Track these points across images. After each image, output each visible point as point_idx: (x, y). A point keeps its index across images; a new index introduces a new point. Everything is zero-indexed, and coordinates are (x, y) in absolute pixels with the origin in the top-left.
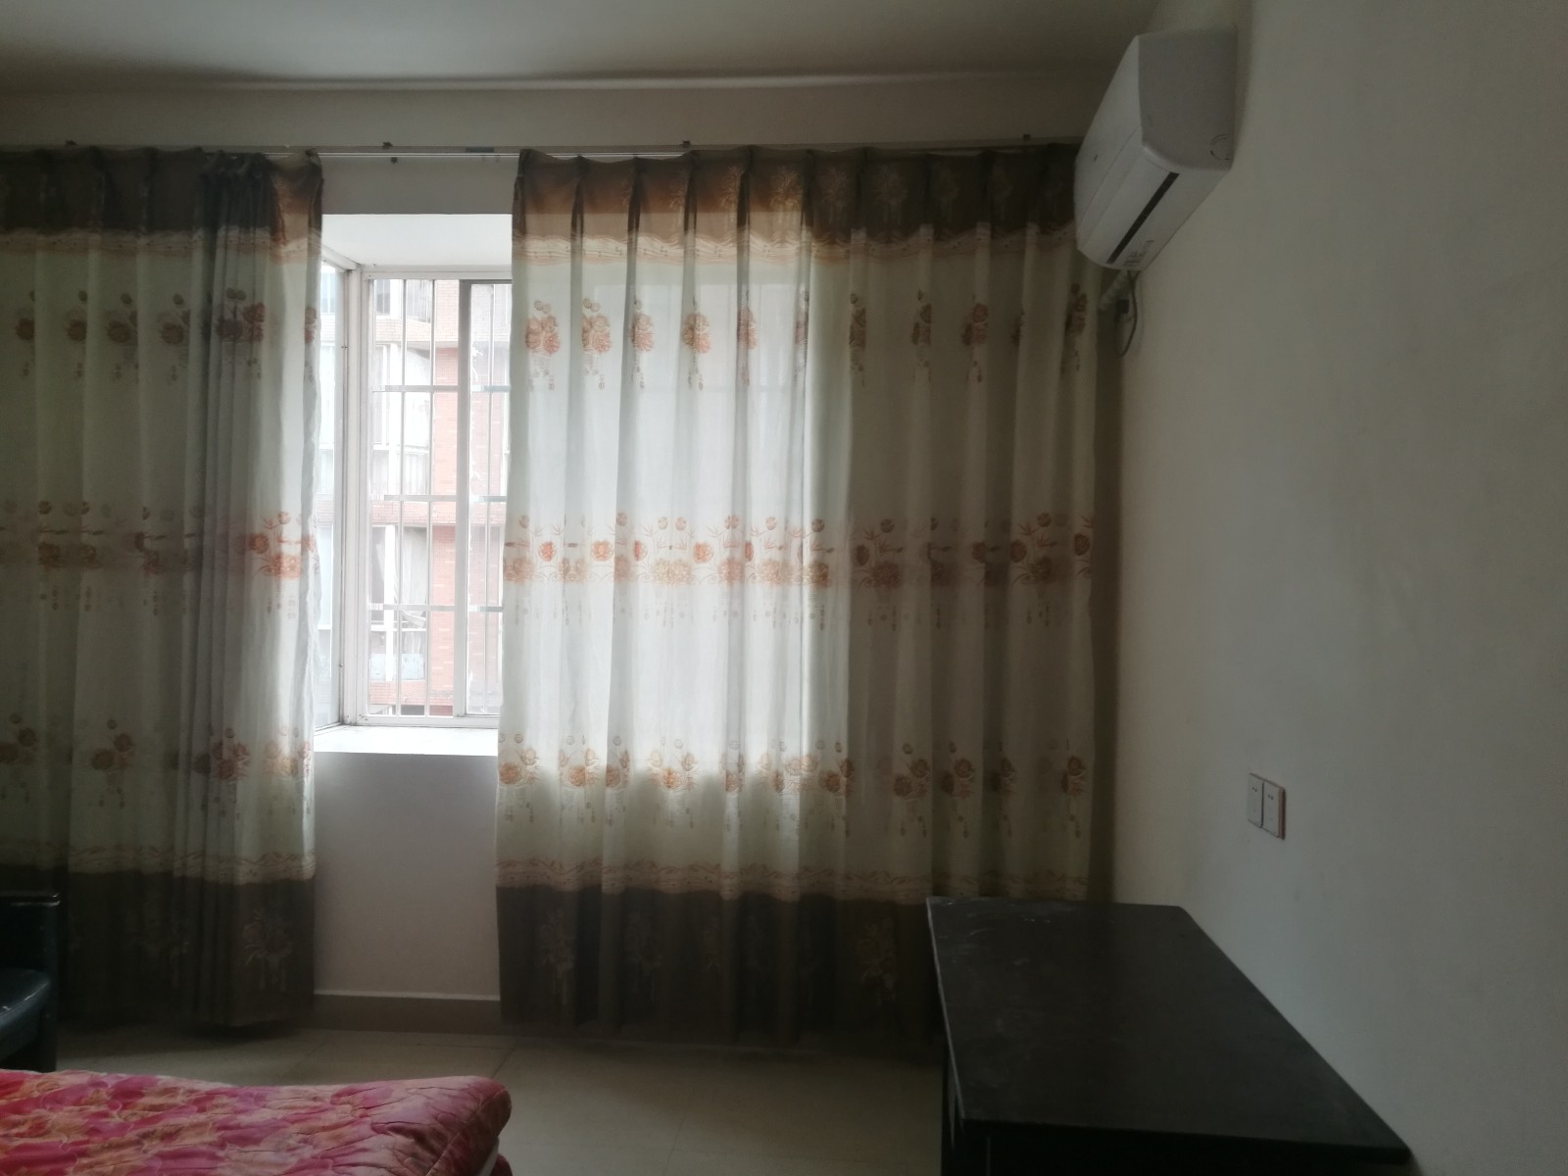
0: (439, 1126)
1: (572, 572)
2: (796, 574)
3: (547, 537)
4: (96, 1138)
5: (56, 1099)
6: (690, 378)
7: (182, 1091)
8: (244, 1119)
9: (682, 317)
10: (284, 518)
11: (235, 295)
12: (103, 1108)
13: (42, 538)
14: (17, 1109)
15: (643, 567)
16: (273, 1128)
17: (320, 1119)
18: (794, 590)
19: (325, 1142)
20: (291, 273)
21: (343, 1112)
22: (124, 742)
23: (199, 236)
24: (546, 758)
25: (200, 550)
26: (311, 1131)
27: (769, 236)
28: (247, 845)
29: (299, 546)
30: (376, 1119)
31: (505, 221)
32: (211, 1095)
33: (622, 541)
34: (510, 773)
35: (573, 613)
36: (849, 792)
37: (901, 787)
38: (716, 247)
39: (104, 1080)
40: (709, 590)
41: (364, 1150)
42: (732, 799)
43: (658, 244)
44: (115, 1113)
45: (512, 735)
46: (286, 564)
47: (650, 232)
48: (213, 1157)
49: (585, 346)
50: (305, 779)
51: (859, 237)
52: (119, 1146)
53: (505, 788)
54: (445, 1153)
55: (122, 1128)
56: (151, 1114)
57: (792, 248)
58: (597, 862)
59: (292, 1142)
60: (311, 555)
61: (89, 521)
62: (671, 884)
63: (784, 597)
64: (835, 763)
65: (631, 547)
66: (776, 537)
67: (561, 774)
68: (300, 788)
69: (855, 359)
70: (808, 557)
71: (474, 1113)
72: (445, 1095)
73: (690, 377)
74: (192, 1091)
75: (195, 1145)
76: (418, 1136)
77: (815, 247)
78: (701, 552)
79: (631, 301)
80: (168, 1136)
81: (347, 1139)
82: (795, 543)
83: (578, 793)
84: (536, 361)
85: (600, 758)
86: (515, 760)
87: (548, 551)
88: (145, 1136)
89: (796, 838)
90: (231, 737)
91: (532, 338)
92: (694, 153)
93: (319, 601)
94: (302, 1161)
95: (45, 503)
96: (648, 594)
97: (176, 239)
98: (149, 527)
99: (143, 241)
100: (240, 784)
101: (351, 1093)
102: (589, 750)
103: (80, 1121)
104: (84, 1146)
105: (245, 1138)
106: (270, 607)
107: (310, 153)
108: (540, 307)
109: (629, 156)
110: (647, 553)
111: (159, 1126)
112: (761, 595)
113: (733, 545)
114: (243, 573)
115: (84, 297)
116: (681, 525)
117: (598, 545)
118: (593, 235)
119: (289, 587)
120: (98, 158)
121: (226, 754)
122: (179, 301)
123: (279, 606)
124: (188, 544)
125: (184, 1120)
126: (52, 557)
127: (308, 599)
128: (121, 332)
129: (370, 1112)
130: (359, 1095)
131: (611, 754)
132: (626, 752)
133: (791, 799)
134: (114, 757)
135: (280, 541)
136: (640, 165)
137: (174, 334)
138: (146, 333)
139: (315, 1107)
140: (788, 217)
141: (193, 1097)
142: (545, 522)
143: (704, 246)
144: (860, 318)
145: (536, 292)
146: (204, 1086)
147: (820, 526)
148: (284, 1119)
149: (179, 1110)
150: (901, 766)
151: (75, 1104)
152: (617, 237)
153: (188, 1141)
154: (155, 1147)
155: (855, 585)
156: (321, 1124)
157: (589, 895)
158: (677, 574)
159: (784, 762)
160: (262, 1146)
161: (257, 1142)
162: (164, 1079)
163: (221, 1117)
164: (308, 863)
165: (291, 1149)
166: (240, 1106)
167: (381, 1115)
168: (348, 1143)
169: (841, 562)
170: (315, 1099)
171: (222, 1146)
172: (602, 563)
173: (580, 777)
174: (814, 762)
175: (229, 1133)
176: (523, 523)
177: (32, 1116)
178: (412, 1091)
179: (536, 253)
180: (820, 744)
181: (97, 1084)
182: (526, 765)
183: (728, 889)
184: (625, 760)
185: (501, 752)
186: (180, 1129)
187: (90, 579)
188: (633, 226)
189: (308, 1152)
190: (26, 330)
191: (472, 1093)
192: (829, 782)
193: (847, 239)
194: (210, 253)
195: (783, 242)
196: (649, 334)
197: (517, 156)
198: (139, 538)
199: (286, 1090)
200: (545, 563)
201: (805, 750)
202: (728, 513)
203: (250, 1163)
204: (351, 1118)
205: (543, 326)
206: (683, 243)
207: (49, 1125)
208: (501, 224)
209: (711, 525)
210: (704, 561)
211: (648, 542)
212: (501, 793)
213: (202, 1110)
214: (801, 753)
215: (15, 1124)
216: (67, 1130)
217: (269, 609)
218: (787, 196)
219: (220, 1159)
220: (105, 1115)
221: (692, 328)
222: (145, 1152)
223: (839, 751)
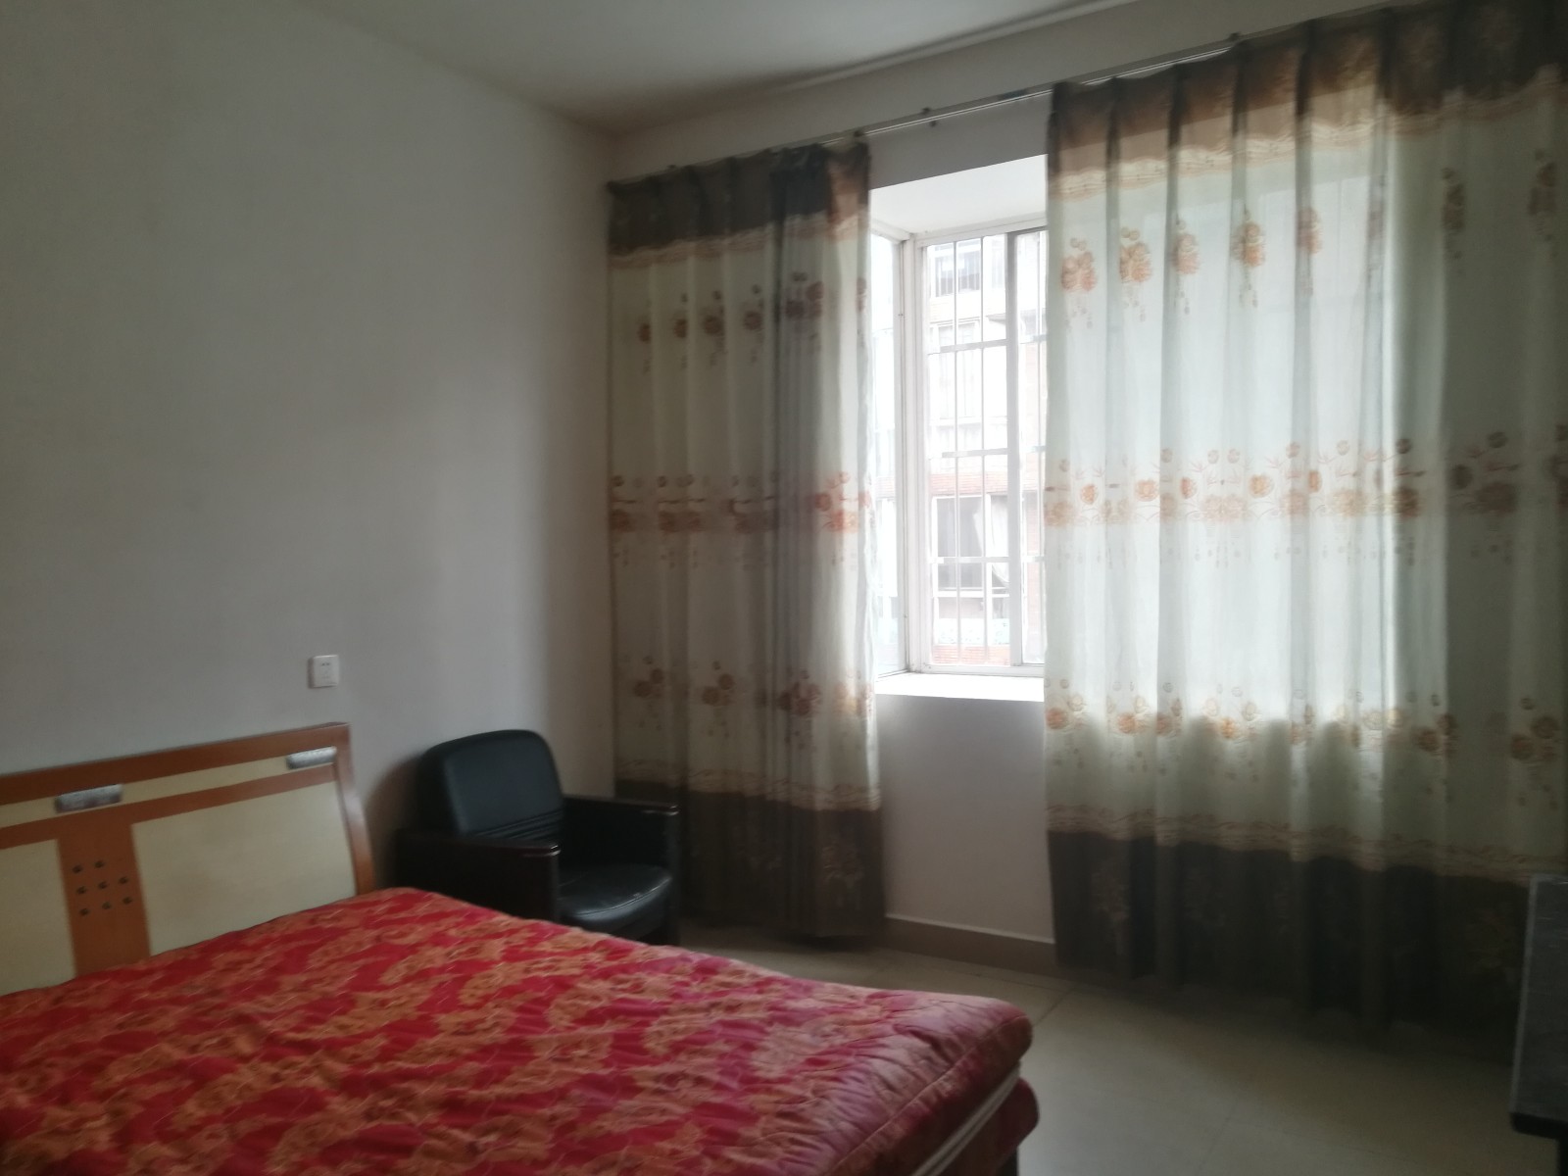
0: (955, 1038)
1: (1114, 513)
2: (1372, 502)
3: (1088, 480)
4: (678, 1002)
5: (652, 966)
6: (1241, 296)
7: (747, 974)
8: (792, 1004)
9: (1231, 227)
10: (845, 478)
11: (799, 278)
12: (686, 979)
13: (662, 507)
14: (624, 969)
15: (1192, 505)
16: (813, 1015)
17: (851, 1014)
18: (1370, 521)
19: (854, 1034)
20: (845, 249)
21: (874, 1011)
22: (726, 681)
23: (770, 228)
24: (1093, 704)
25: (776, 512)
26: (843, 1023)
27: (1336, 119)
28: (822, 776)
29: (857, 503)
30: (899, 1021)
31: (1039, 162)
32: (769, 981)
33: (1166, 479)
34: (1056, 719)
35: (1117, 556)
36: (1450, 752)
37: (1520, 748)
38: (1271, 145)
39: (691, 957)
40: (1269, 526)
41: (883, 1046)
42: (1298, 754)
43: (1203, 154)
44: (695, 983)
45: (1057, 681)
46: (847, 519)
47: (1194, 142)
48: (762, 1031)
49: (1123, 277)
50: (868, 718)
51: (1454, 99)
52: (692, 1011)
53: (1052, 732)
54: (959, 1063)
55: (698, 996)
56: (722, 989)
57: (1365, 129)
58: (1150, 813)
59: (827, 1029)
60: (867, 511)
61: (695, 490)
62: (1232, 839)
63: (1358, 529)
64: (1430, 717)
65: (1177, 484)
66: (1349, 462)
67: (1109, 721)
68: (863, 726)
69: (1449, 245)
70: (1390, 484)
71: (990, 1032)
72: (964, 1010)
73: (1243, 294)
74: (754, 976)
75: (750, 1019)
76: (935, 1043)
77: (1394, 120)
78: (1258, 486)
79: (1172, 224)
80: (731, 1008)
81: (870, 1034)
82: (1370, 469)
83: (1127, 742)
84: (1073, 298)
85: (1150, 703)
86: (1061, 706)
87: (1090, 493)
88: (714, 1005)
89: (1378, 800)
90: (806, 677)
91: (1068, 277)
92: (1244, 44)
93: (875, 552)
94: (831, 1046)
95: (662, 478)
96: (1200, 535)
97: (753, 235)
98: (738, 493)
99: (727, 242)
100: (815, 721)
101: (882, 996)
102: (1138, 697)
103: (668, 986)
104: (666, 1006)
105: (788, 1019)
106: (834, 561)
107: (858, 133)
108: (1075, 244)
109: (1168, 64)
110: (1196, 490)
111: (725, 999)
112: (1330, 529)
113: (1294, 475)
114: (810, 529)
115: (684, 299)
116: (1233, 457)
117: (1143, 484)
118: (1131, 158)
119: (849, 540)
120: (693, 176)
121: (803, 694)
122: (757, 290)
123: (842, 559)
124: (768, 506)
125: (745, 998)
126: (670, 523)
127: (865, 551)
128: (713, 325)
129: (897, 1015)
130: (889, 999)
131: (1162, 701)
132: (1178, 700)
133: (1371, 753)
134: (719, 693)
135: (841, 499)
136: (1181, 73)
137: (753, 321)
138: (731, 321)
139: (851, 1004)
140: (1360, 94)
141: (755, 980)
142: (1086, 464)
143: (1256, 146)
144: (1456, 196)
145: (1073, 231)
146: (765, 972)
147: (1405, 446)
148: (823, 1009)
149: (743, 989)
150: (1519, 723)
151: (667, 971)
152: (1157, 156)
153: (745, 1015)
154: (719, 1015)
155: (1453, 513)
156: (852, 1018)
157: (1142, 847)
158: (1229, 510)
159: (1362, 715)
160: (802, 1029)
161: (798, 1024)
162: (736, 963)
163: (774, 999)
164: (874, 796)
165: (826, 1036)
166: (792, 993)
167: (902, 1018)
168: (872, 1037)
169: (1434, 485)
170: (852, 997)
171: (770, 1023)
172: (1147, 503)
173: (1129, 724)
174: (1403, 715)
175: (778, 1014)
176: (1063, 467)
177: (634, 977)
178: (934, 1002)
179: (1070, 189)
180: (1409, 694)
181: (685, 959)
182: (1073, 710)
183: (1298, 850)
184: (1177, 710)
185: (1049, 696)
186: (740, 1005)
187: (696, 540)
188: (1174, 141)
189: (839, 1040)
190: (645, 333)
191: (989, 1013)
192: (1423, 740)
193: (1437, 104)
194: (779, 242)
195: (1354, 123)
196: (1195, 255)
197: (1048, 93)
198: (732, 502)
199: (829, 986)
200: (1088, 506)
201: (1391, 702)
202: (1287, 441)
203: (791, 1040)
204: (877, 1017)
205: (1079, 263)
206: (1231, 149)
207: (644, 986)
208: (1036, 166)
209: (1270, 454)
210: (1263, 495)
211: (1197, 479)
212: (1047, 735)
213: (760, 992)
214: (1383, 706)
215: (621, 982)
216: (657, 991)
217: (834, 562)
218: (1359, 68)
219: (767, 1034)
220: (686, 984)
221: (1244, 241)
222: (711, 1018)
223: (1436, 704)
